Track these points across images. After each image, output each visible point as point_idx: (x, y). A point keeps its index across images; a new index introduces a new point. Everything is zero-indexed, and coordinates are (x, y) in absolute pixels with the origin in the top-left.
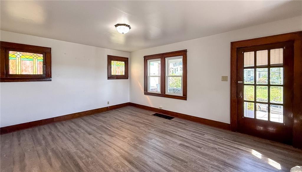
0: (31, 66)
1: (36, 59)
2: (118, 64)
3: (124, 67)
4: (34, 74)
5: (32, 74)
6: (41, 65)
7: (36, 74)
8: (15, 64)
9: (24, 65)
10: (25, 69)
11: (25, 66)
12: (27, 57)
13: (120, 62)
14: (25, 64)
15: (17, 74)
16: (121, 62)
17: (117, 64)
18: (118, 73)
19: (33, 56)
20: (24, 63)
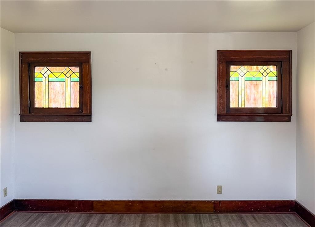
0: (62, 92)
1: (69, 78)
2: (254, 74)
3: (275, 83)
4: (67, 107)
5: (63, 107)
6: (76, 90)
7: (69, 107)
8: (42, 89)
9: (52, 91)
10: (54, 99)
11: (53, 93)
12: (57, 75)
13: (260, 67)
14: (54, 89)
15: (45, 107)
16: (265, 68)
17: (248, 75)
18: (252, 101)
19: (65, 72)
20: (52, 87)
